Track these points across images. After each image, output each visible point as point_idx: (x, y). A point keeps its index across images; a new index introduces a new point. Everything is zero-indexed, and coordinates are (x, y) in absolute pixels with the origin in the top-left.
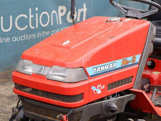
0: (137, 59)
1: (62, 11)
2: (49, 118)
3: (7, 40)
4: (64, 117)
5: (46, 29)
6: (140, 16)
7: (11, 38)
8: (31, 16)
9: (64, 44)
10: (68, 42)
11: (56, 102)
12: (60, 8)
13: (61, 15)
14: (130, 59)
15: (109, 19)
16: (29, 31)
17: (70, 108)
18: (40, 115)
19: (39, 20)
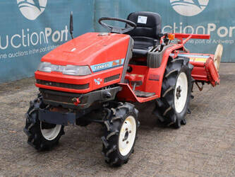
0: (122, 62)
1: (48, 32)
2: (64, 103)
3: (4, 56)
4: (78, 100)
5: (35, 47)
6: (122, 32)
7: (7, 54)
8: (24, 36)
9: (72, 50)
10: (74, 49)
11: (71, 90)
12: (46, 29)
13: (47, 35)
14: (118, 61)
15: (100, 34)
16: (22, 49)
17: (81, 94)
18: (57, 102)
19: (30, 39)
